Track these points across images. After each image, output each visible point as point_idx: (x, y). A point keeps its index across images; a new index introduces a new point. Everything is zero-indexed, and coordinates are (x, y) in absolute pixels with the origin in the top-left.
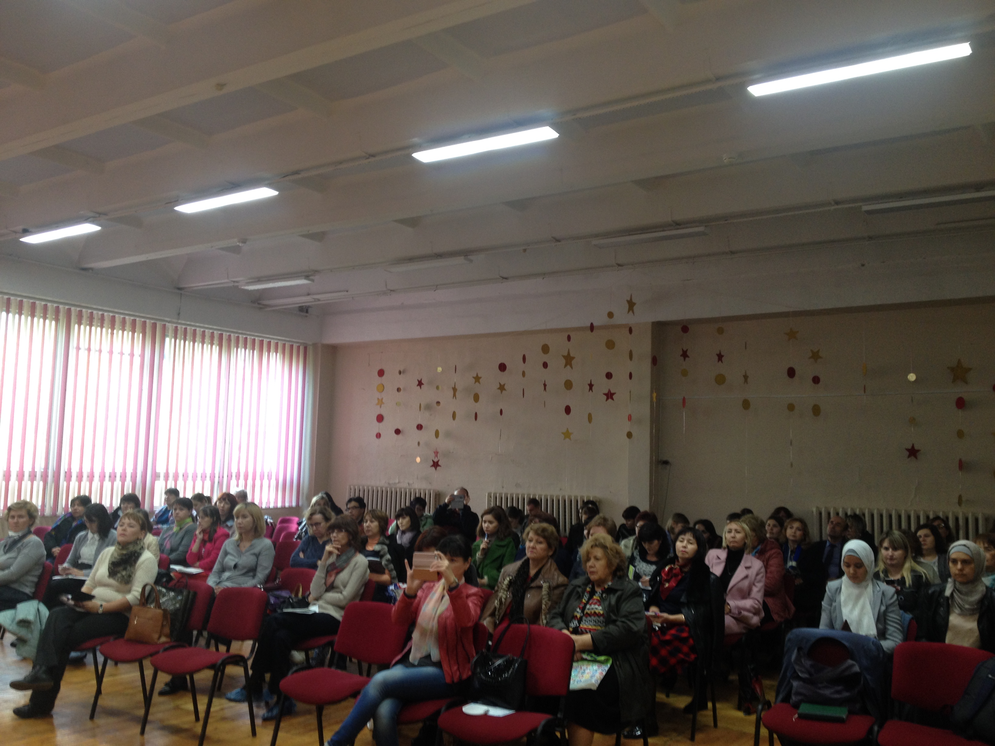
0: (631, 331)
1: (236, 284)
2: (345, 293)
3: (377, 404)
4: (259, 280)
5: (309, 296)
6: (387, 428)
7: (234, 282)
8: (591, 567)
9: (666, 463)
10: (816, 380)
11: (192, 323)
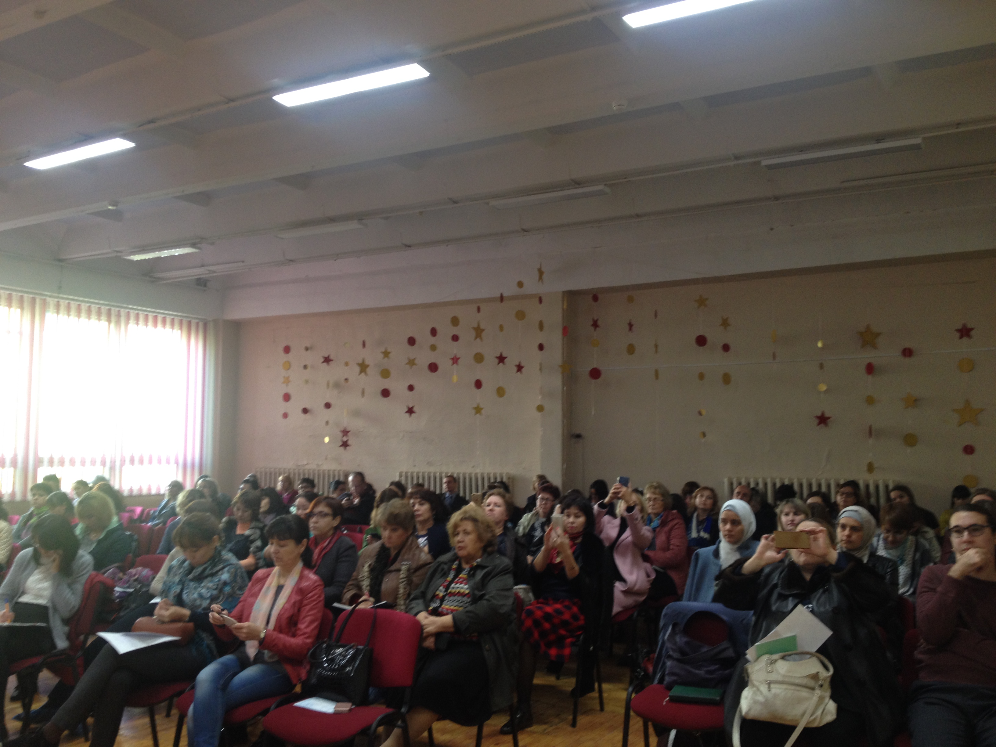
0: (540, 301)
1: (119, 254)
2: (241, 264)
3: (284, 382)
4: (143, 249)
5: (203, 268)
6: (294, 407)
7: (117, 252)
8: (459, 542)
9: (579, 436)
10: (726, 348)
11: (76, 298)
